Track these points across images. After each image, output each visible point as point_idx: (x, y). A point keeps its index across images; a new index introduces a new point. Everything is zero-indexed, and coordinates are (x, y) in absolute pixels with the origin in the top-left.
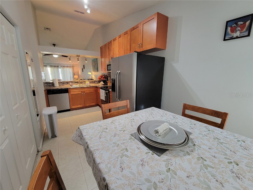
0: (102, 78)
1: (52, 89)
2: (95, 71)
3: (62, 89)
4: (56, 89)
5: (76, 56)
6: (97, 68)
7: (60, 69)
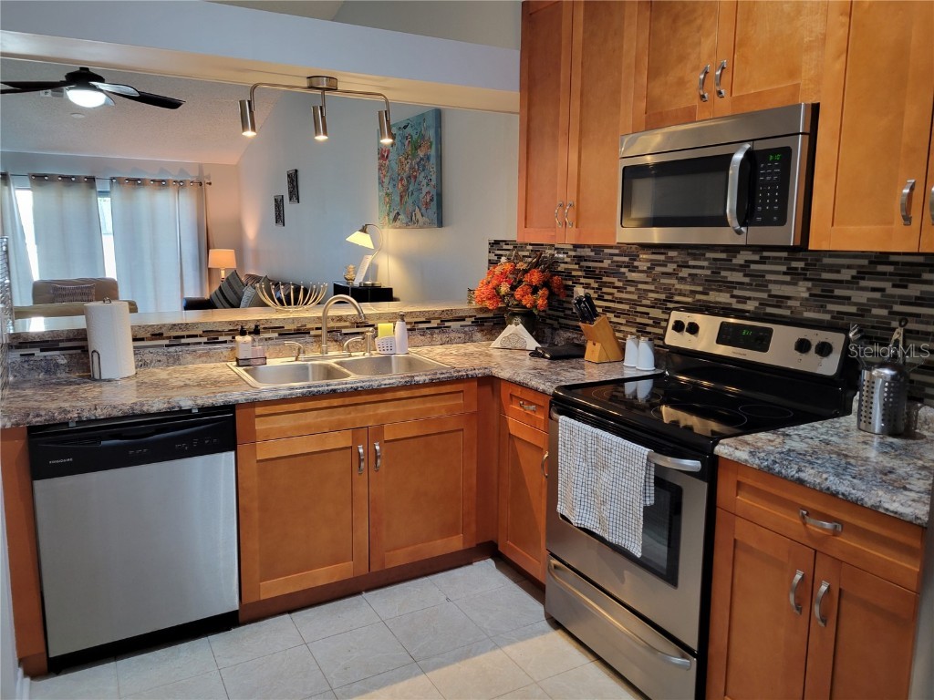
0: (518, 293)
1: (80, 422)
2: (411, 222)
3: (181, 411)
4: (116, 413)
5: (305, 83)
6: (440, 196)
7: (105, 205)
